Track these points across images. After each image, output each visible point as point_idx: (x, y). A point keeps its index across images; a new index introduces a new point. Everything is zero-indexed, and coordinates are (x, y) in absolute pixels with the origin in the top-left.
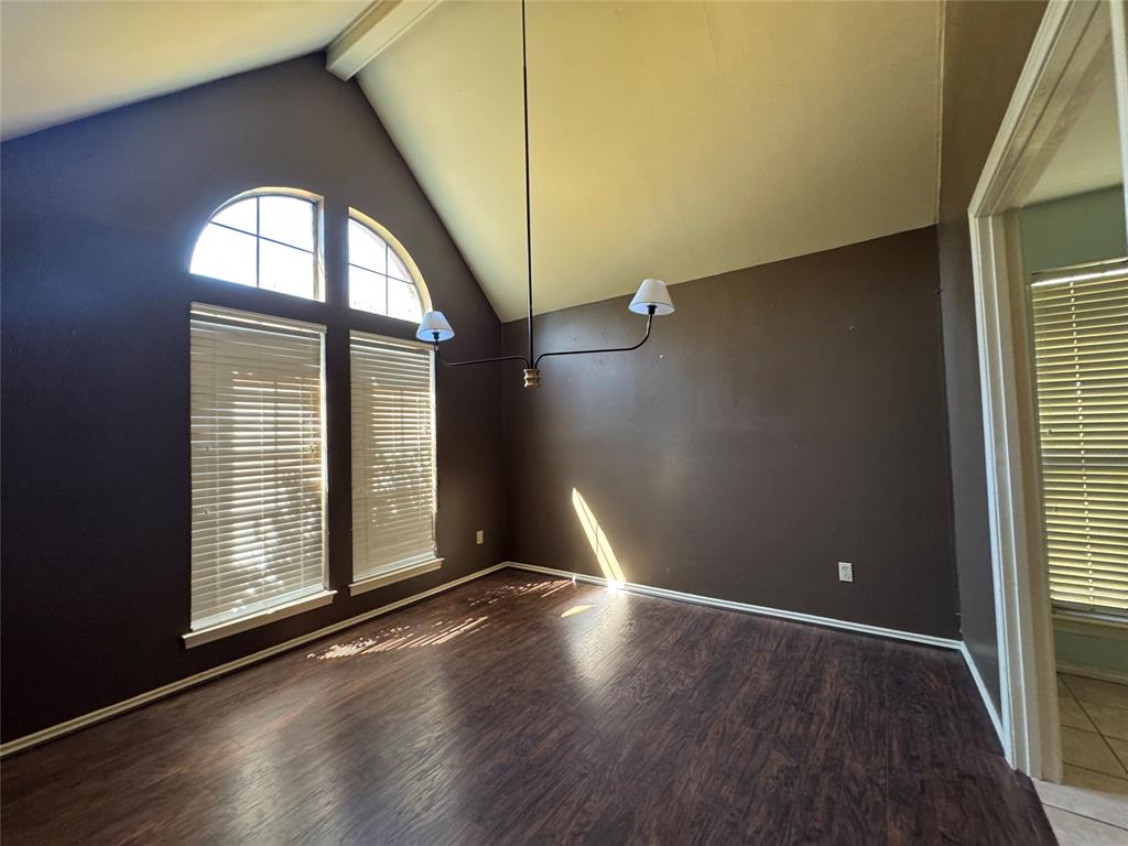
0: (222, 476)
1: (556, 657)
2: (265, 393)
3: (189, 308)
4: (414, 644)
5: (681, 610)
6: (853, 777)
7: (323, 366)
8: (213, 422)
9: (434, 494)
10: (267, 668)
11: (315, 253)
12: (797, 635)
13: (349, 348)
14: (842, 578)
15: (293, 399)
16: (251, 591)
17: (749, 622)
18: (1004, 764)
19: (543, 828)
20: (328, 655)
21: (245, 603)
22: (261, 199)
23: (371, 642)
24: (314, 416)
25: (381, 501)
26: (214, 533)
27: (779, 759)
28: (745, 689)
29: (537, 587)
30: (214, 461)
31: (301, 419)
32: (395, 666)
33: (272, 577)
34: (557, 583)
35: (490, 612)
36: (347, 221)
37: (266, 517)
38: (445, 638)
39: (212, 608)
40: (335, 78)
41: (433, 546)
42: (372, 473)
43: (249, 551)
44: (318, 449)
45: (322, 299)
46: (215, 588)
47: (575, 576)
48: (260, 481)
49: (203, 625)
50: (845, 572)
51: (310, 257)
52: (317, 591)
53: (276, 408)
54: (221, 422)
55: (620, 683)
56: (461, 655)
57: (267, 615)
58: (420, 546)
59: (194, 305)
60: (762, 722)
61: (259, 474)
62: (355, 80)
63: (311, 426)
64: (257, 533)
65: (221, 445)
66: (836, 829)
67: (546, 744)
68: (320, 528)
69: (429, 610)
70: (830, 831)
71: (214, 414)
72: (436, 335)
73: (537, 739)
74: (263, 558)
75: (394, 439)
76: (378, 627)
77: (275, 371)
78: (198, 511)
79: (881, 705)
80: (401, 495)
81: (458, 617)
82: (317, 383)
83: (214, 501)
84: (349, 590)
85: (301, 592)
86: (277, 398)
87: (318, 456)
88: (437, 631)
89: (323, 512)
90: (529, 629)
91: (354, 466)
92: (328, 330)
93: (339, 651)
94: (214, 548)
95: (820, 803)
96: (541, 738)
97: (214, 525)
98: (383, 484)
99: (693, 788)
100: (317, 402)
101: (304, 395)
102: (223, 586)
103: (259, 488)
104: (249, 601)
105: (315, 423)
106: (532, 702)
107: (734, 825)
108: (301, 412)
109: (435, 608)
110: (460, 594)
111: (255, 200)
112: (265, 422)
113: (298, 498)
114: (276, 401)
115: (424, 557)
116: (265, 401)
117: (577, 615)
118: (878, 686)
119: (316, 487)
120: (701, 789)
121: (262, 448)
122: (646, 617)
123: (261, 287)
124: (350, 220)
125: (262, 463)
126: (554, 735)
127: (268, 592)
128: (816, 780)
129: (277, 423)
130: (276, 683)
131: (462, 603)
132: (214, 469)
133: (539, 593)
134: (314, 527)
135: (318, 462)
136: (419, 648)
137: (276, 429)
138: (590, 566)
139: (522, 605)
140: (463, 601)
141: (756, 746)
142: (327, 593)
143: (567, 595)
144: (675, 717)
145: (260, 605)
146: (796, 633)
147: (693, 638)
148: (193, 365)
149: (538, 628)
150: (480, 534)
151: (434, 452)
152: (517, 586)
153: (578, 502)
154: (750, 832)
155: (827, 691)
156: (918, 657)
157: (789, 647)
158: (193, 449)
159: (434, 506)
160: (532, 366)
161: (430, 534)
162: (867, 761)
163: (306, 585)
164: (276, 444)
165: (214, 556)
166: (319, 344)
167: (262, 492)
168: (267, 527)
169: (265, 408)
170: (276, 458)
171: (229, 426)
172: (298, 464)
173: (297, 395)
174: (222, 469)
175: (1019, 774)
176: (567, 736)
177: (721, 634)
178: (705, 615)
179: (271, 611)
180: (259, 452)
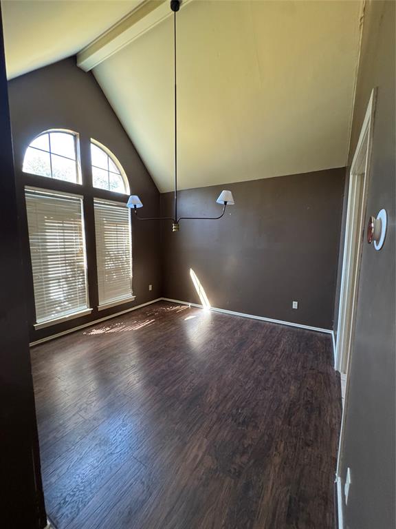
0: (44, 262)
1: (182, 335)
2: (59, 226)
3: (24, 188)
4: (126, 329)
5: (232, 318)
6: (284, 373)
7: (82, 214)
8: (38, 239)
9: (131, 269)
10: (68, 338)
11: (76, 161)
12: (274, 328)
13: (93, 206)
14: (294, 307)
15: (71, 229)
16: (58, 308)
17: (258, 323)
18: (333, 369)
19: (178, 387)
20: (92, 333)
21: (57, 313)
22: (51, 134)
23: (108, 329)
24: (80, 236)
25: (109, 272)
26: (42, 285)
27: (260, 368)
28: (252, 346)
29: (174, 308)
30: (39, 256)
31: (74, 238)
32: (119, 338)
33: (67, 303)
34: (183, 307)
35: (155, 318)
36: (90, 145)
37: (63, 278)
38: (138, 327)
39: (44, 315)
40: (81, 70)
41: (131, 291)
42: (105, 261)
43: (57, 292)
44: (82, 250)
45: (81, 183)
46: (44, 307)
47: (190, 304)
48: (58, 264)
49: (41, 321)
50: (295, 305)
51: (74, 162)
52: (85, 309)
53: (64, 233)
54: (41, 239)
55: (206, 344)
56: (145, 334)
57: (65, 318)
58: (126, 291)
59: (26, 187)
60: (256, 356)
61: (58, 261)
62: (91, 72)
63: (78, 240)
64: (59, 285)
65: (42, 249)
66: (274, 387)
67: (179, 363)
68: (84, 284)
69: (130, 317)
70: (272, 387)
71: (38, 235)
72: (135, 206)
73: (176, 362)
74: (62, 295)
75: (113, 247)
76: (110, 322)
77: (62, 216)
78: (35, 276)
79: (299, 350)
80: (117, 270)
81: (143, 320)
82: (80, 222)
83: (41, 272)
84: (97, 309)
85: (78, 309)
86: (63, 229)
87: (82, 253)
88: (135, 325)
89: (86, 277)
90: (172, 324)
91: (97, 258)
92: (84, 198)
93: (95, 332)
94: (43, 291)
95: (271, 380)
96: (177, 362)
97: (42, 282)
98: (110, 265)
99: (229, 376)
100: (81, 230)
101: (75, 227)
102: (48, 306)
103: (58, 267)
104: (58, 312)
105: (80, 239)
106: (174, 350)
107: (241, 386)
108: (74, 235)
109: (133, 316)
110: (143, 310)
111: (47, 135)
112: (60, 239)
113: (75, 271)
114: (63, 230)
115: (128, 296)
116: (59, 229)
117: (191, 319)
118: (299, 345)
119: (82, 267)
120: (232, 376)
121: (59, 250)
122: (218, 321)
123: (53, 178)
124: (91, 144)
125: (59, 256)
126: (182, 360)
127: (65, 309)
128: (271, 373)
129: (64, 239)
130: (73, 343)
131: (143, 315)
132: (40, 259)
133: (175, 311)
134: (82, 283)
135: (82, 256)
136: (128, 331)
137: (64, 242)
138: (196, 300)
139: (168, 316)
140: (144, 313)
141: (253, 363)
142: (89, 309)
143: (186, 312)
144: (226, 355)
145: (62, 314)
146: (274, 327)
147: (235, 329)
148: (28, 214)
149: (174, 324)
150: (150, 286)
151: (131, 252)
152: (166, 308)
153: (192, 274)
154: (247, 388)
155: (281, 347)
156: (316, 336)
157: (271, 332)
158: (31, 251)
159: (131, 275)
160: (176, 222)
161: (130, 286)
162: (289, 368)
163: (80, 306)
164: (64, 248)
165: (43, 295)
166: (80, 204)
167: (60, 268)
168: (63, 282)
169: (59, 233)
170: (65, 254)
171: (45, 241)
172: (74, 257)
173: (72, 227)
174: (43, 259)
175: (337, 372)
176: (186, 361)
177: (246, 327)
178: (241, 320)
179: (67, 316)
180: (58, 252)
